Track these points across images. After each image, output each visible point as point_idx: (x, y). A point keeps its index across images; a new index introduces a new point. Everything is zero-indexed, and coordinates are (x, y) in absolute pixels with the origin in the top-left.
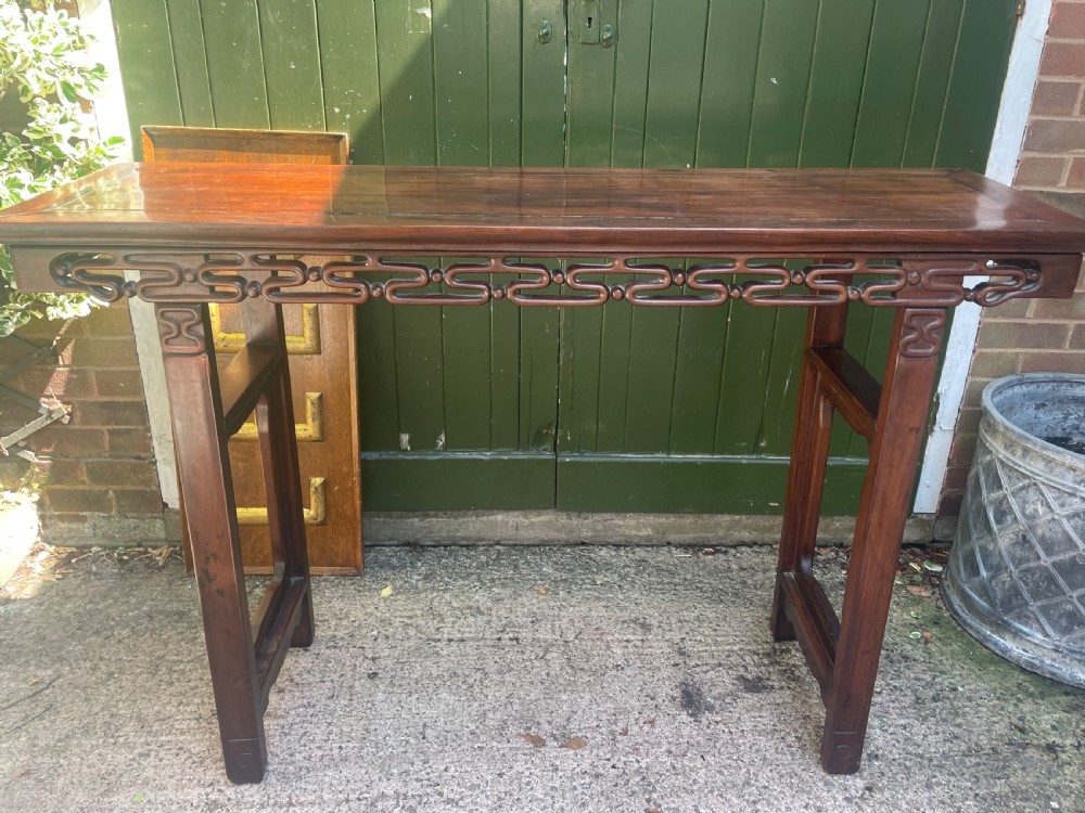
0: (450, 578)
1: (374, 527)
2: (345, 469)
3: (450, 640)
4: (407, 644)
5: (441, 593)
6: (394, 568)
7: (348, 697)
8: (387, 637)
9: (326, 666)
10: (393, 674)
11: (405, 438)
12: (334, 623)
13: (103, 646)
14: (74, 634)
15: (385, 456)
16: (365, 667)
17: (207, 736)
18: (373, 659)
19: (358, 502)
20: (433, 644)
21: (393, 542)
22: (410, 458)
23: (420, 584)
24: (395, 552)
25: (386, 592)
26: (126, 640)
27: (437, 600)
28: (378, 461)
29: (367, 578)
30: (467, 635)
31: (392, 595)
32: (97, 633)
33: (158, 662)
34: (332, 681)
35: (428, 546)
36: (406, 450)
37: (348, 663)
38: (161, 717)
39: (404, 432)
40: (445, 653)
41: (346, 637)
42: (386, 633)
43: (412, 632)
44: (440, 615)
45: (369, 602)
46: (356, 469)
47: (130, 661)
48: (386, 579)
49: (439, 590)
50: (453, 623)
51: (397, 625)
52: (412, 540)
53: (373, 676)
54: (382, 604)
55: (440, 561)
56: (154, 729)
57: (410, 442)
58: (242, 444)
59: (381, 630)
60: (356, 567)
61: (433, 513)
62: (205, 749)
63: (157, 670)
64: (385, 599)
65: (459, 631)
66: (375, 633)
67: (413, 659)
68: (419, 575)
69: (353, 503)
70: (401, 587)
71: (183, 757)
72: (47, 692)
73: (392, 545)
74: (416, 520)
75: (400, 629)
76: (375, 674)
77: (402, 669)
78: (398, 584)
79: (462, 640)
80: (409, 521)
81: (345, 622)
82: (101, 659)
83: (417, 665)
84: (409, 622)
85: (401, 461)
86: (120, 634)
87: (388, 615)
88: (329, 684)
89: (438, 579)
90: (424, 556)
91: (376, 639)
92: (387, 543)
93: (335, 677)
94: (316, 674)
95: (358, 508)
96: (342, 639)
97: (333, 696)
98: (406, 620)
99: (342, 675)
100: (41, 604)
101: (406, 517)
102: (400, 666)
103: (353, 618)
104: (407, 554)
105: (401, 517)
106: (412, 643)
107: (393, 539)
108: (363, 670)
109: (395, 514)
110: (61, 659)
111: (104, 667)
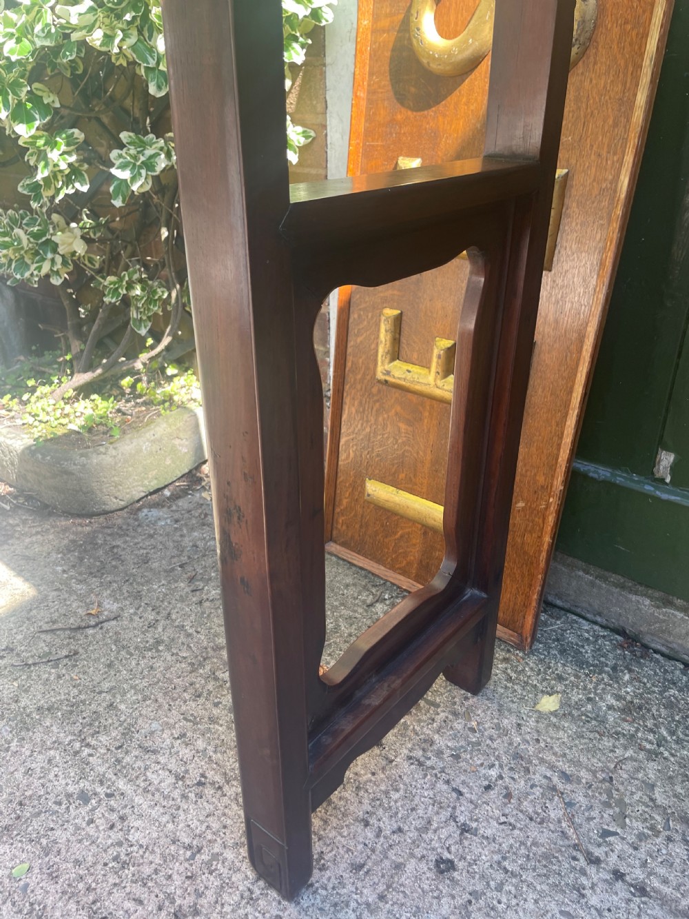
0: (672, 733)
1: (574, 583)
2: (541, 479)
3: (618, 875)
4: (534, 832)
5: (642, 755)
6: (581, 663)
7: (381, 888)
8: (508, 796)
9: (387, 793)
10: (479, 887)
11: (666, 459)
12: (443, 715)
13: (182, 599)
14: (173, 570)
15: (621, 478)
16: (443, 838)
17: (164, 819)
18: (465, 829)
19: (547, 539)
20: (582, 862)
21: (599, 619)
22: (665, 496)
23: (611, 717)
24: (597, 637)
25: (549, 704)
26: (207, 604)
27: (629, 766)
28: (608, 485)
29: (532, 661)
30: (656, 884)
31: (554, 714)
32: (191, 579)
33: (211, 653)
34: (379, 832)
35: (656, 651)
36: (662, 480)
37: (420, 812)
38: (149, 744)
39: (668, 449)
40: (594, 901)
41: (447, 753)
42: (512, 786)
43: (555, 811)
44: (621, 803)
45: (515, 706)
46: (558, 484)
47: (189, 635)
48: (560, 678)
49: (641, 749)
50: (642, 837)
51: (537, 778)
52: (628, 629)
53: (444, 867)
54: (532, 723)
55: (665, 689)
56: (128, 759)
57: (674, 469)
58: (409, 395)
59: (506, 773)
60: (521, 635)
61: (679, 602)
62: (144, 842)
63: (201, 665)
64: (541, 716)
65: (644, 864)
66: (493, 773)
67: (528, 876)
68: (618, 698)
69: (540, 537)
70: (578, 705)
71: (116, 836)
72: (90, 631)
73: (595, 623)
74: (647, 602)
75: (538, 791)
76: (451, 865)
77: (499, 888)
78: (576, 696)
79: (642, 890)
80: (634, 598)
81: (458, 725)
82: (169, 616)
83: (531, 896)
84: (560, 786)
85: (646, 496)
86: (209, 592)
87: (531, 749)
88: (370, 834)
89: (650, 723)
90: (641, 666)
91: (488, 788)
92: (589, 616)
93: (388, 825)
94: (366, 801)
95: (546, 547)
96: (439, 753)
97: (361, 866)
98: (555, 780)
99: (400, 830)
100: (177, 521)
101: (631, 591)
102: (500, 876)
103: (474, 724)
104: (615, 648)
105: (623, 587)
106: (543, 836)
107: (600, 614)
108: (435, 844)
109: (614, 578)
110: (138, 596)
111: (160, 629)
